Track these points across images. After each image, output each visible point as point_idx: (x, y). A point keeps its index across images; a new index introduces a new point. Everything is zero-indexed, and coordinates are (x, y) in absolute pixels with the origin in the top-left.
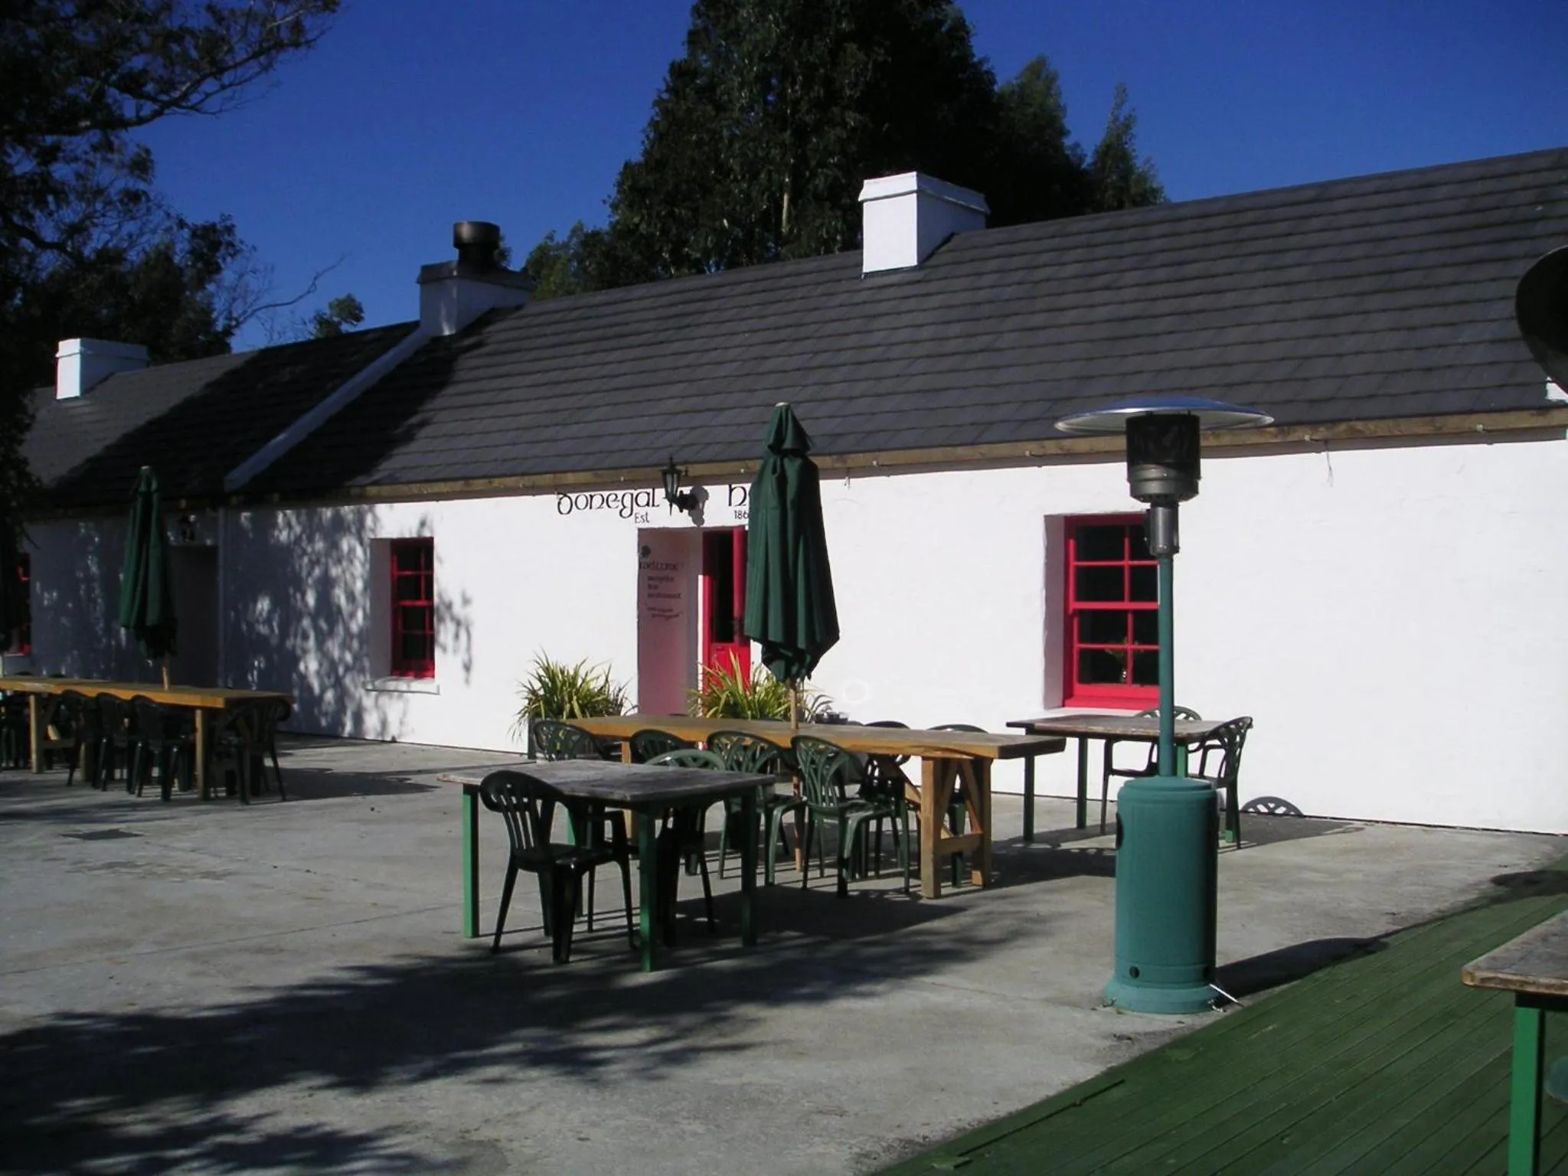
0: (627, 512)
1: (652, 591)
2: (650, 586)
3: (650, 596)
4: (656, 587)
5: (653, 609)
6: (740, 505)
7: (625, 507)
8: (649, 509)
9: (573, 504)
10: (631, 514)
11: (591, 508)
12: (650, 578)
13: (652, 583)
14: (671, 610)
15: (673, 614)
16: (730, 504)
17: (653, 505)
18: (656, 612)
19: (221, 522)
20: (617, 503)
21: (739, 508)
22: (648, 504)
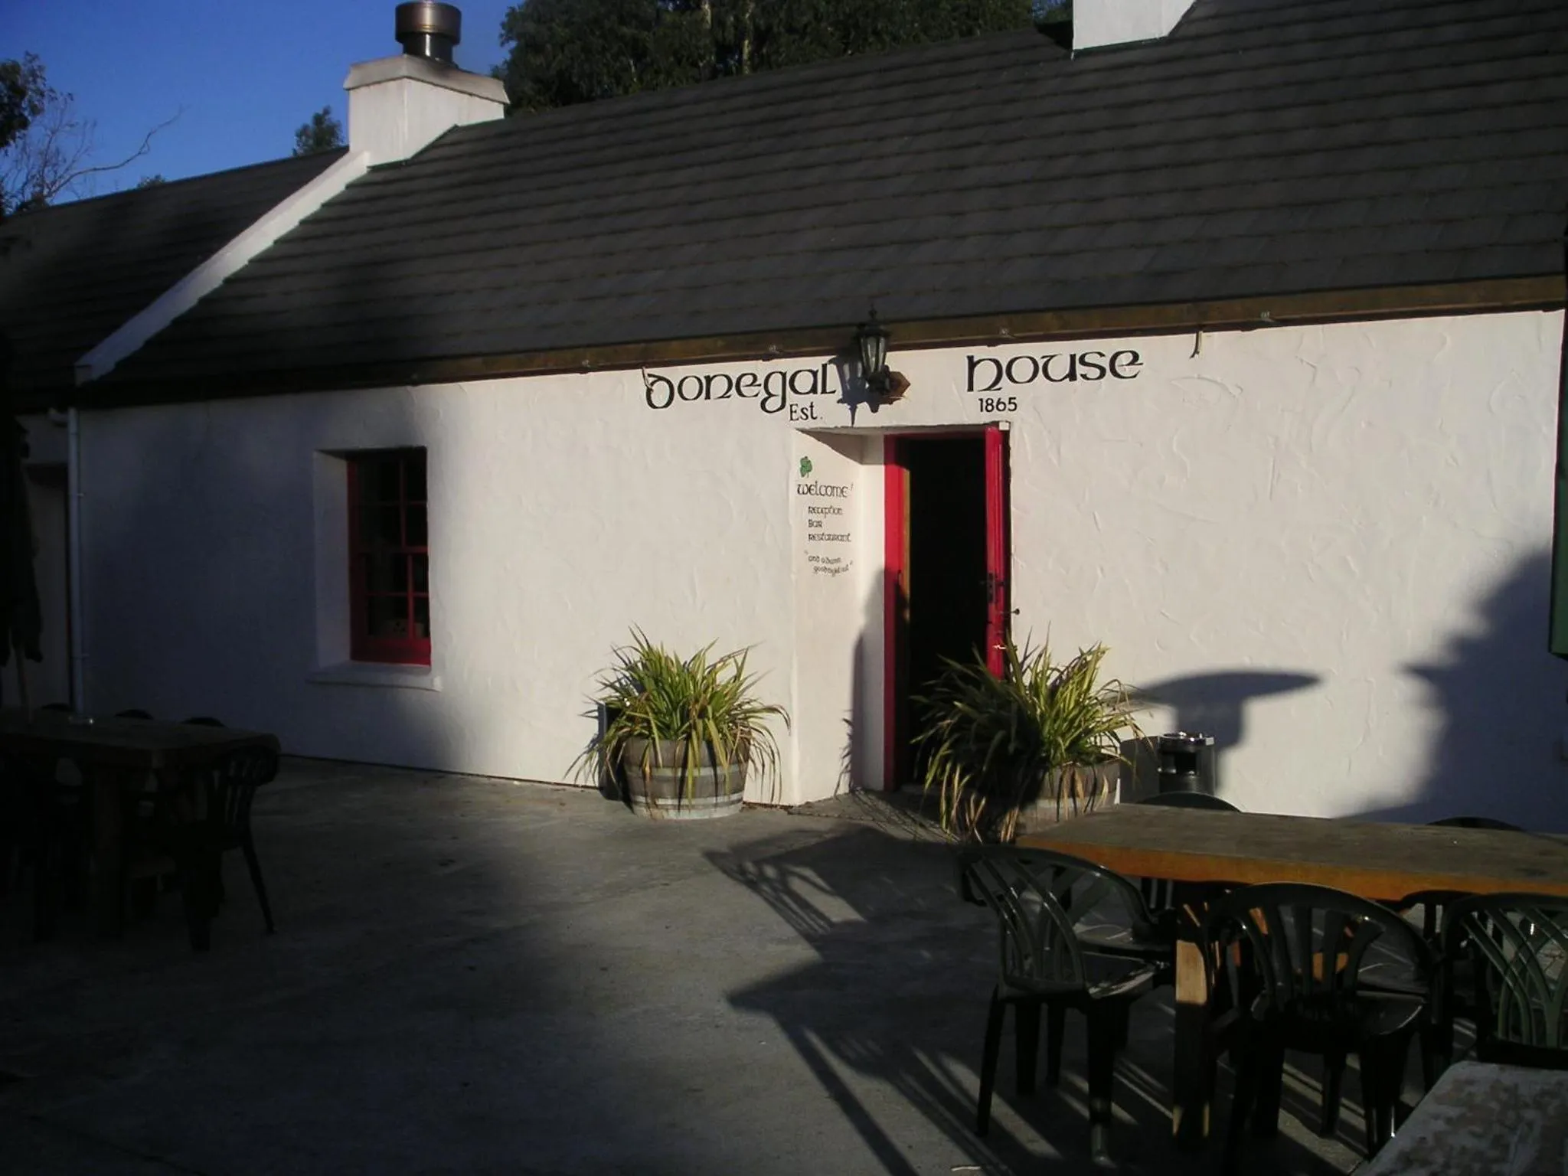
0: (773, 403)
1: (814, 531)
2: (811, 524)
3: (811, 537)
4: (819, 524)
5: (812, 559)
6: (989, 389)
7: (770, 395)
8: (817, 398)
9: (675, 391)
10: (783, 406)
11: (708, 397)
12: (812, 510)
13: (815, 517)
14: (838, 560)
15: (842, 565)
16: (971, 388)
17: (824, 391)
18: (821, 565)
19: (72, 428)
20: (755, 390)
21: (986, 395)
22: (814, 390)
